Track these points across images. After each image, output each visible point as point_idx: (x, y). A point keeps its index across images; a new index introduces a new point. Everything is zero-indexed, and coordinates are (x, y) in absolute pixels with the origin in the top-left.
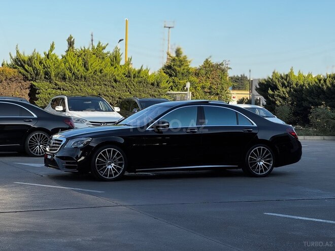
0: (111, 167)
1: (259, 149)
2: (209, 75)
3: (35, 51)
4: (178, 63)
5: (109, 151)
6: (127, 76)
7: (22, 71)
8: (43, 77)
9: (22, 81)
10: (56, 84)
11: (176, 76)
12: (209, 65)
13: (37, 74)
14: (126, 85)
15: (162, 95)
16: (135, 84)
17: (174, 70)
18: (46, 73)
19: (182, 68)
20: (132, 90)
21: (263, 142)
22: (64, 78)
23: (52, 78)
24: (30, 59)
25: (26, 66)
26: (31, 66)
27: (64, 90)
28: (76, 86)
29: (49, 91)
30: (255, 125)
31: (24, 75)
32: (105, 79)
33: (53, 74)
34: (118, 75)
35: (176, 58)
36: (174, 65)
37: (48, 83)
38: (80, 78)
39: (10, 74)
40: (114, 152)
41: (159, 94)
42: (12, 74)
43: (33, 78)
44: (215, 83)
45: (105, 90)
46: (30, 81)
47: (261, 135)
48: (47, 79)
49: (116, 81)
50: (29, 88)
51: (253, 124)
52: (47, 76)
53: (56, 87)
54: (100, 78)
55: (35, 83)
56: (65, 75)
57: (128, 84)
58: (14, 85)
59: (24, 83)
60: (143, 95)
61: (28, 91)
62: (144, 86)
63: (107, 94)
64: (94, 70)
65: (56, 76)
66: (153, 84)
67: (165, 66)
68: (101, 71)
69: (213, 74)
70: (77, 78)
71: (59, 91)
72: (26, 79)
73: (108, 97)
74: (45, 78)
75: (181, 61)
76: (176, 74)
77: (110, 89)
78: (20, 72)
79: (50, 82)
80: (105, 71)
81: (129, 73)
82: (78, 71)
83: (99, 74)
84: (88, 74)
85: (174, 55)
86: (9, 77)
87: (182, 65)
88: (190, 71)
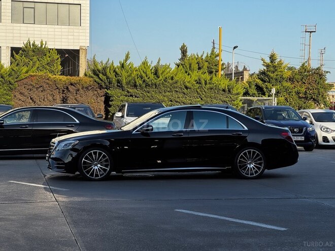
0: (97, 168)
1: (249, 152)
2: (305, 80)
3: (108, 61)
4: (272, 69)
5: (95, 153)
6: (197, 83)
7: (97, 80)
8: (115, 85)
9: (98, 89)
10: (128, 92)
11: (269, 82)
12: (305, 70)
13: (110, 83)
14: (197, 92)
15: (234, 101)
16: (206, 90)
17: (268, 76)
18: (118, 82)
19: (276, 73)
20: (203, 96)
21: (253, 145)
22: (135, 86)
23: (123, 85)
24: (104, 69)
25: (101, 75)
26: (105, 74)
27: (136, 97)
28: (148, 93)
29: (121, 98)
30: (246, 128)
31: (98, 84)
32: (176, 85)
33: (124, 81)
34: (189, 82)
35: (270, 64)
36: (268, 71)
37: (121, 91)
38: (151, 86)
39: (86, 82)
40: (100, 154)
41: (230, 100)
42: (88, 83)
43: (107, 86)
44: (311, 88)
45: (176, 96)
46: (104, 88)
47: (250, 138)
48: (119, 86)
49: (187, 88)
50: (104, 96)
51: (244, 128)
52: (119, 84)
53: (128, 94)
54: (171, 85)
55: (109, 92)
56: (135, 82)
57: (198, 91)
58: (90, 93)
59: (99, 91)
60: (215, 101)
61: (103, 98)
62: (215, 92)
63: (178, 100)
64: (164, 78)
65: (128, 83)
66: (224, 90)
67: (260, 72)
68: (172, 78)
69: (309, 79)
70: (147, 85)
71: (131, 98)
72: (101, 87)
73: (179, 103)
74: (118, 86)
75: (275, 67)
76: (270, 80)
77: (181, 95)
78: (95, 81)
79: (123, 90)
80: (176, 78)
81: (199, 80)
82: (148, 79)
83: (170, 81)
84: (157, 81)
85: (268, 61)
86: (85, 85)
87: (276, 70)
88: (284, 76)
